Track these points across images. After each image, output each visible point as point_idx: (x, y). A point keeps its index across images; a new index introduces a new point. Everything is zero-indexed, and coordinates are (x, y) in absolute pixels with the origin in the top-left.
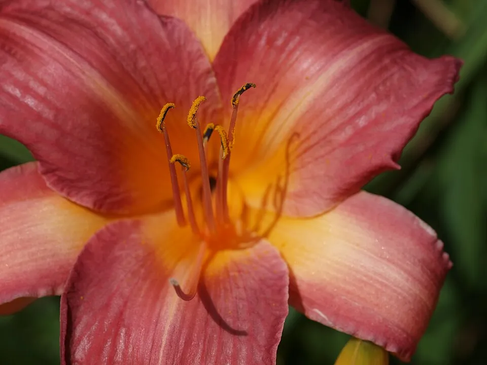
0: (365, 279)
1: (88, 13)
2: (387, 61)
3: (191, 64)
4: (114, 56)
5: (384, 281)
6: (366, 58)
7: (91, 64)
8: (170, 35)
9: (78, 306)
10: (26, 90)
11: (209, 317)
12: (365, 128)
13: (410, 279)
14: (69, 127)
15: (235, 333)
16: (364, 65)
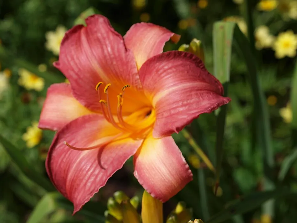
0: (154, 167)
1: (104, 38)
2: (193, 93)
3: (131, 68)
4: (105, 57)
5: (160, 171)
6: (185, 89)
7: (95, 58)
8: (126, 57)
9: (61, 138)
10: (73, 59)
11: (97, 159)
12: (174, 114)
13: (170, 174)
14: (82, 76)
15: (102, 167)
16: (183, 91)
